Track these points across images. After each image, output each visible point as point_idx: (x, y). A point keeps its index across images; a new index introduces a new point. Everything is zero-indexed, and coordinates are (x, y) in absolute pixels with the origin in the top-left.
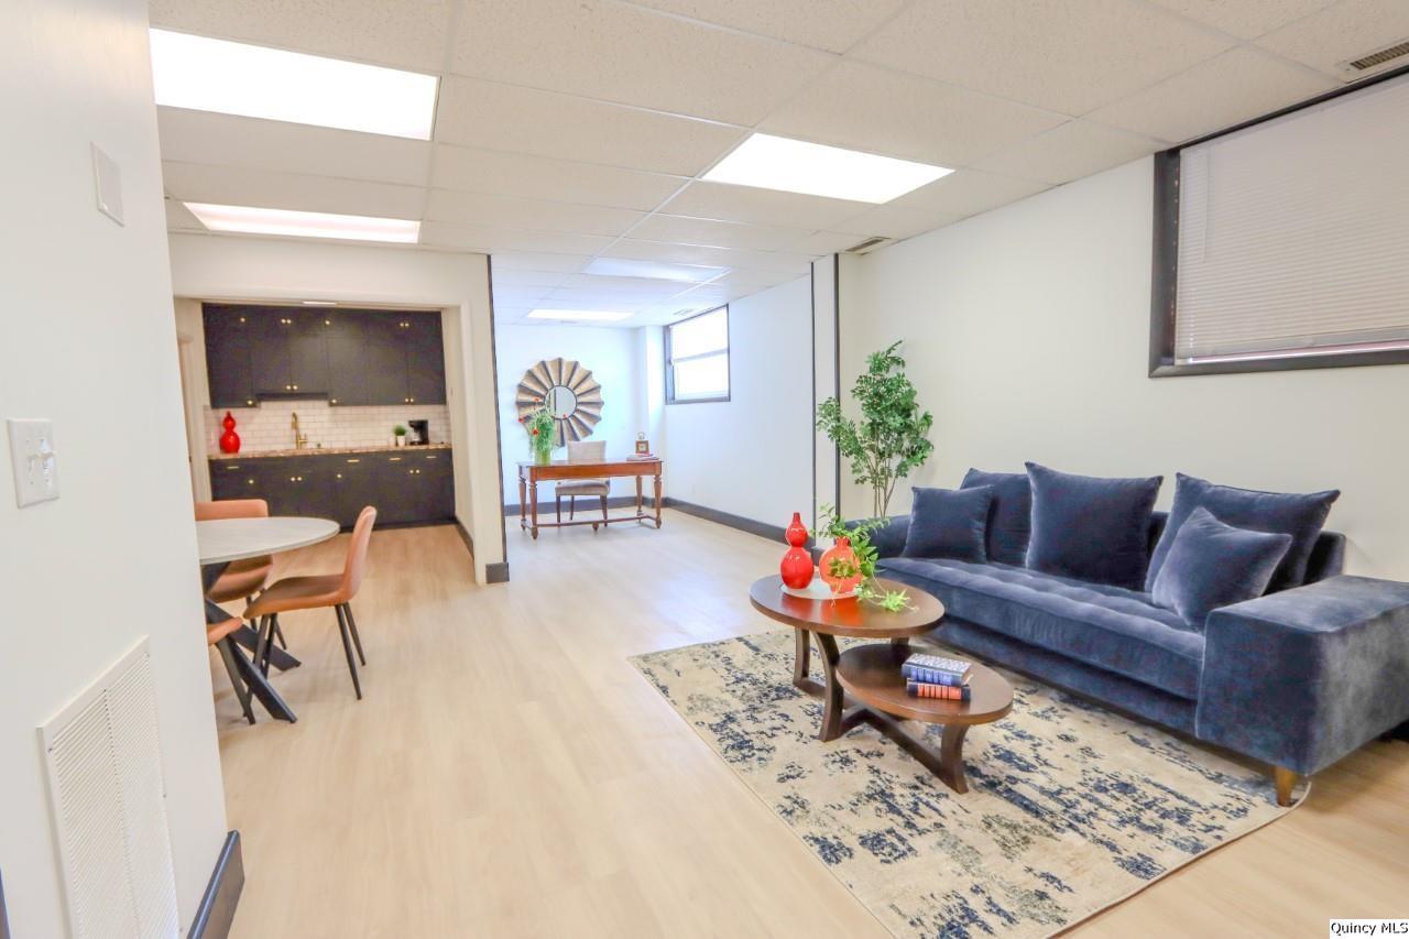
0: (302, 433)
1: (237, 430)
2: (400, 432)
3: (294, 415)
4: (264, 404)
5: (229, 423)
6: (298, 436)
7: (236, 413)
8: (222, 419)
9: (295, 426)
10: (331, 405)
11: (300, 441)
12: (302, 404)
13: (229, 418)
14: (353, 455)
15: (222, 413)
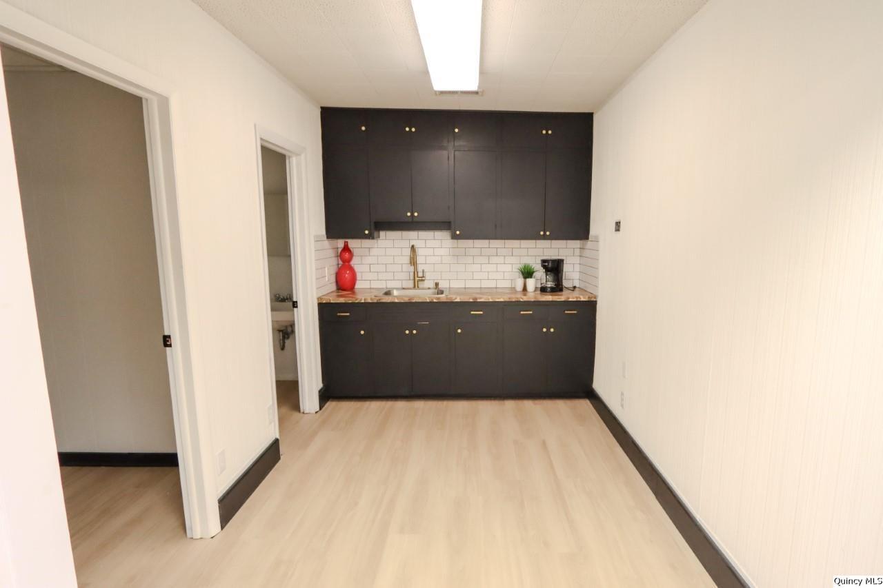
0: (420, 268)
1: (355, 263)
2: (527, 273)
3: (413, 246)
4: (382, 233)
5: (345, 255)
6: (415, 272)
7: (353, 243)
8: (340, 250)
9: (413, 262)
10: (454, 237)
11: (418, 280)
12: (423, 234)
13: (346, 249)
14: (475, 305)
15: (340, 243)
